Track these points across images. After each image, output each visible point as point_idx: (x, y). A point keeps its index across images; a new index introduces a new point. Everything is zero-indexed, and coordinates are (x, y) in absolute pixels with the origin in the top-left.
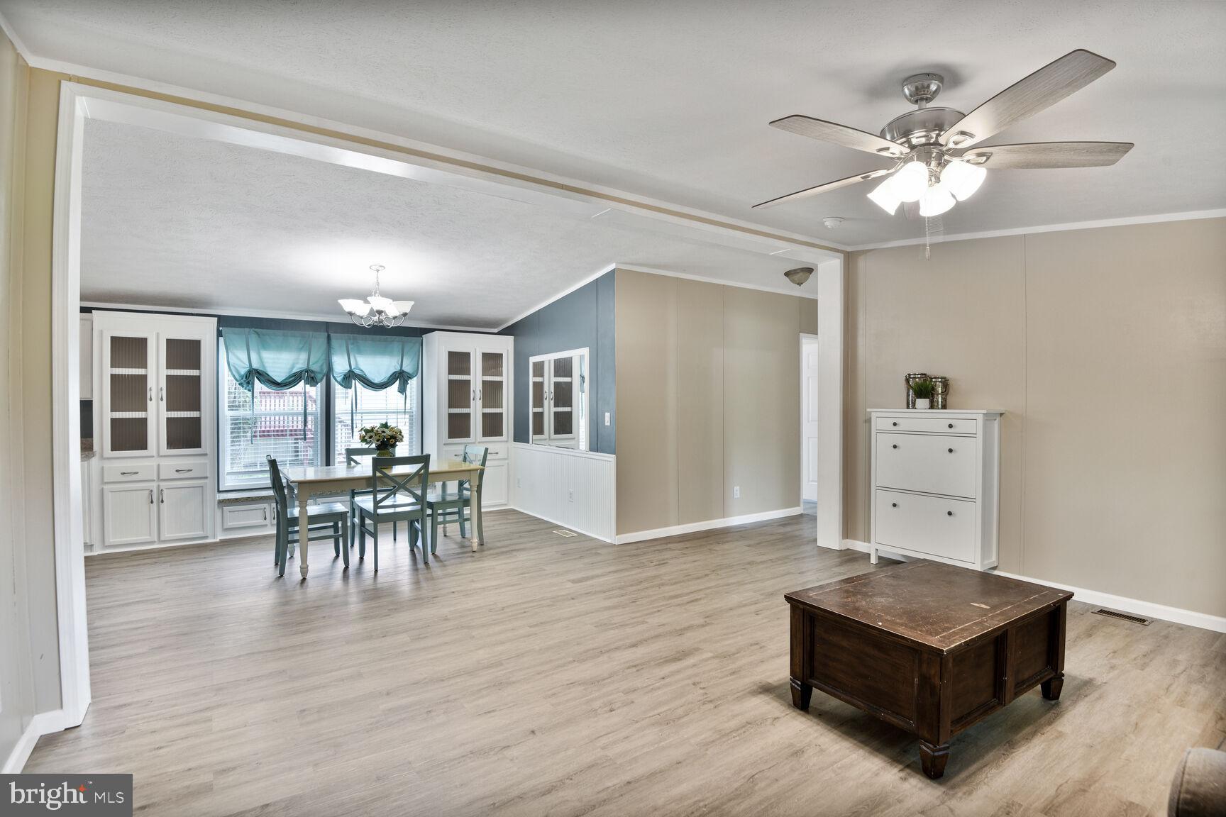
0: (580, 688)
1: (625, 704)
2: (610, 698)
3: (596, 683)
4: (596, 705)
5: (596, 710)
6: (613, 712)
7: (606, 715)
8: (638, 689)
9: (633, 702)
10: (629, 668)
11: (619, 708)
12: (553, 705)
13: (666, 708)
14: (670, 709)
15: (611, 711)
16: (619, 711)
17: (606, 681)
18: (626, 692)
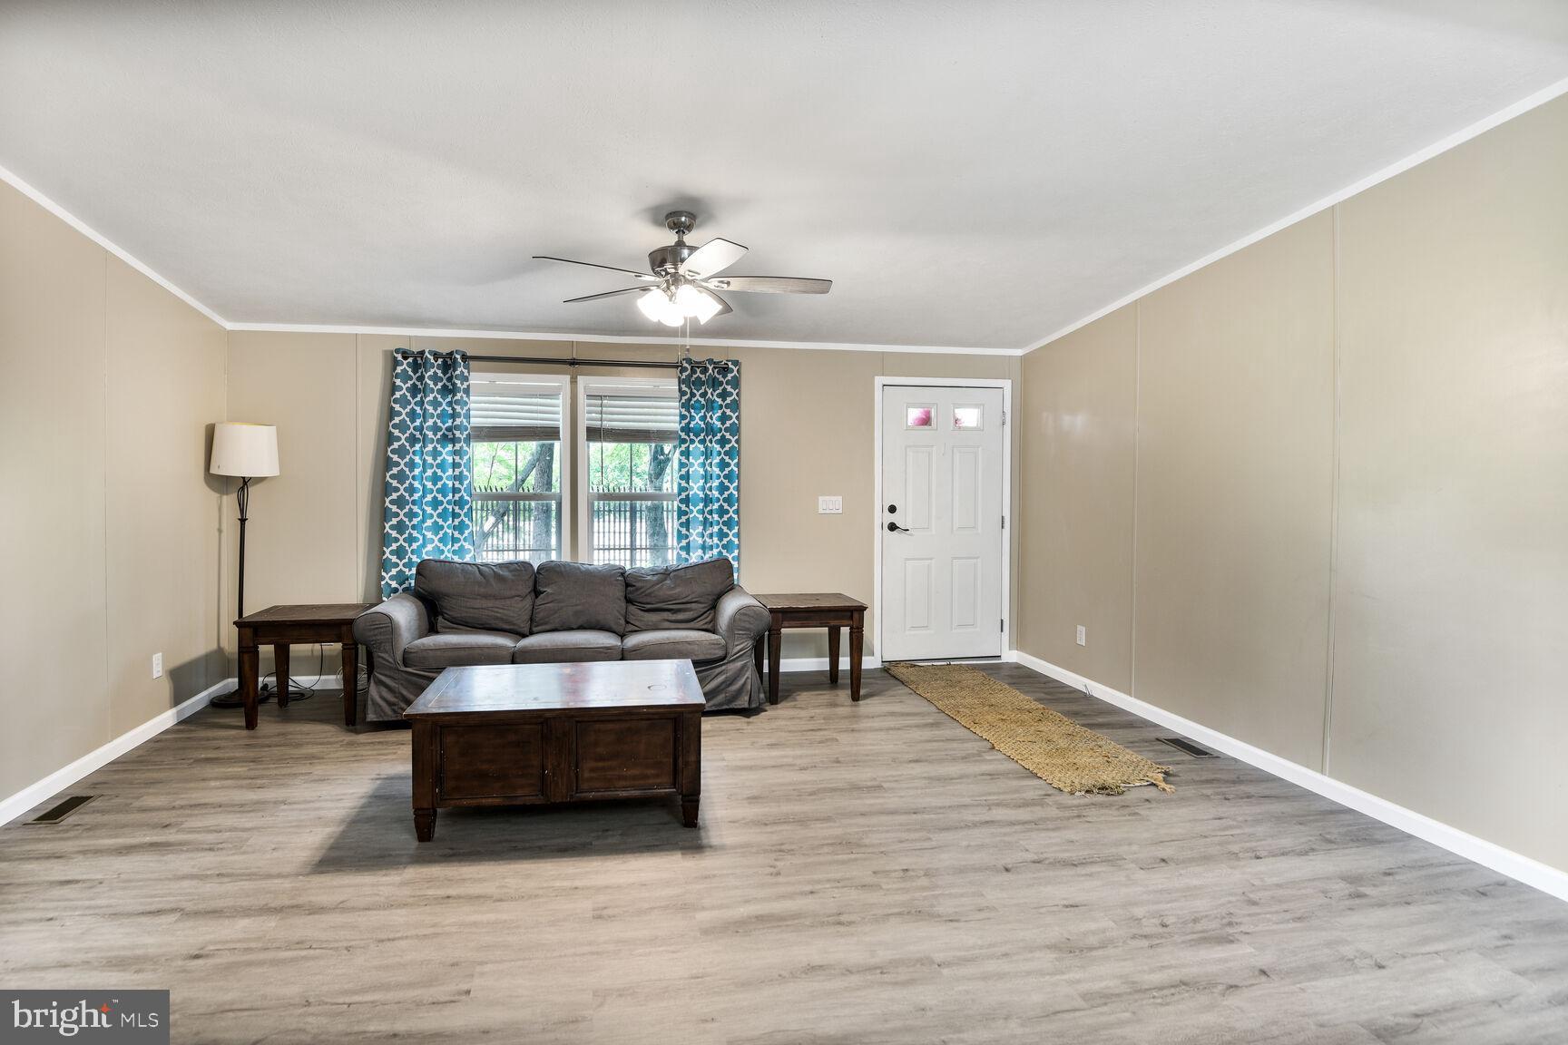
0: (940, 909)
1: (886, 873)
2: (902, 885)
3: (913, 911)
4: (924, 882)
5: (925, 875)
6: (905, 868)
7: (914, 867)
8: (856, 887)
9: (874, 873)
10: (850, 923)
11: (895, 871)
12: (982, 895)
13: (840, 857)
14: (837, 854)
15: (907, 870)
16: (897, 868)
17: (896, 910)
18: (878, 887)
